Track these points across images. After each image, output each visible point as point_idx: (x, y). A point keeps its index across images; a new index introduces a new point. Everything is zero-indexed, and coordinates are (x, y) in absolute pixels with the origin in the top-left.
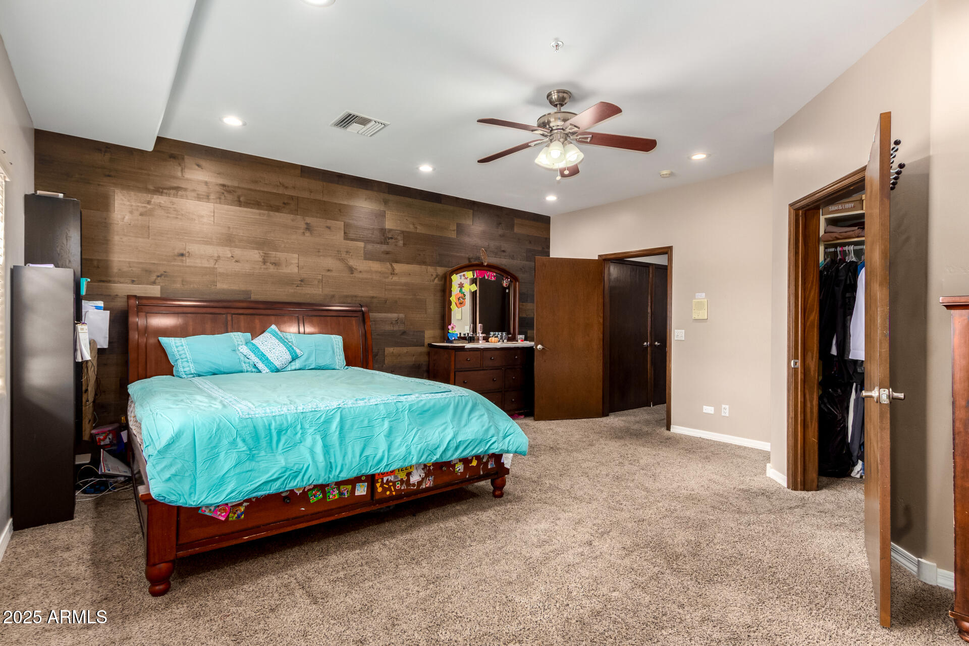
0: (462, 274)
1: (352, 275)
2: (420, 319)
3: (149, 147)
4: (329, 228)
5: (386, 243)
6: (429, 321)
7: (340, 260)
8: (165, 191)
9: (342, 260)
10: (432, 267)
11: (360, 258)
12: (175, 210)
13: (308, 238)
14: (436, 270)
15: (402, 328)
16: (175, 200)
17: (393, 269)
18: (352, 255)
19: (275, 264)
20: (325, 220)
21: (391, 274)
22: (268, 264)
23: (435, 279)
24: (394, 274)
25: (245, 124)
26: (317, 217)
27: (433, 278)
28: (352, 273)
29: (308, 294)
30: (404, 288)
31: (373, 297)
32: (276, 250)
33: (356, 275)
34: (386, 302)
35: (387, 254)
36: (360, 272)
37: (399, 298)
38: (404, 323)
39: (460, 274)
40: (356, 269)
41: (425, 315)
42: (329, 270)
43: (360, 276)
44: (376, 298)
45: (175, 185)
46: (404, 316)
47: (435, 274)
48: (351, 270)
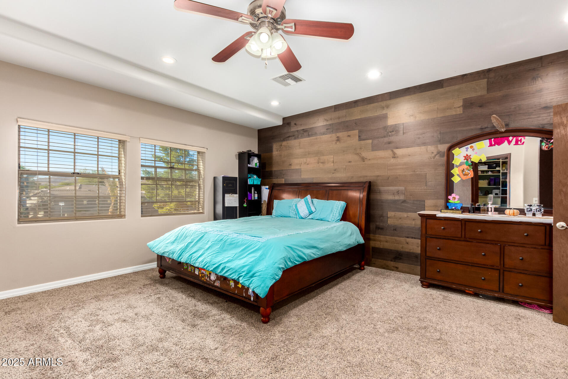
0: (469, 146)
1: (363, 163)
2: (420, 191)
3: (280, 123)
4: (349, 136)
5: (388, 136)
6: (429, 192)
7: (356, 154)
8: (286, 139)
9: (357, 154)
10: (433, 146)
11: (369, 151)
12: (288, 146)
13: (339, 145)
14: (437, 147)
15: (402, 197)
16: (288, 142)
17: (394, 154)
18: (363, 150)
19: (323, 163)
20: (347, 132)
21: (393, 157)
22: (320, 163)
23: (435, 155)
24: (395, 157)
25: (280, 103)
26: (343, 132)
27: (433, 155)
28: (364, 162)
29: (338, 177)
30: (404, 167)
31: (378, 176)
32: (323, 155)
33: (367, 162)
34: (388, 179)
35: (389, 143)
36: (369, 160)
37: (400, 175)
38: (404, 194)
39: (466, 147)
40: (366, 158)
41: (425, 187)
42: (349, 162)
43: (370, 162)
44: (380, 176)
45: (288, 136)
46: (404, 189)
47: (436, 151)
48: (363, 159)
